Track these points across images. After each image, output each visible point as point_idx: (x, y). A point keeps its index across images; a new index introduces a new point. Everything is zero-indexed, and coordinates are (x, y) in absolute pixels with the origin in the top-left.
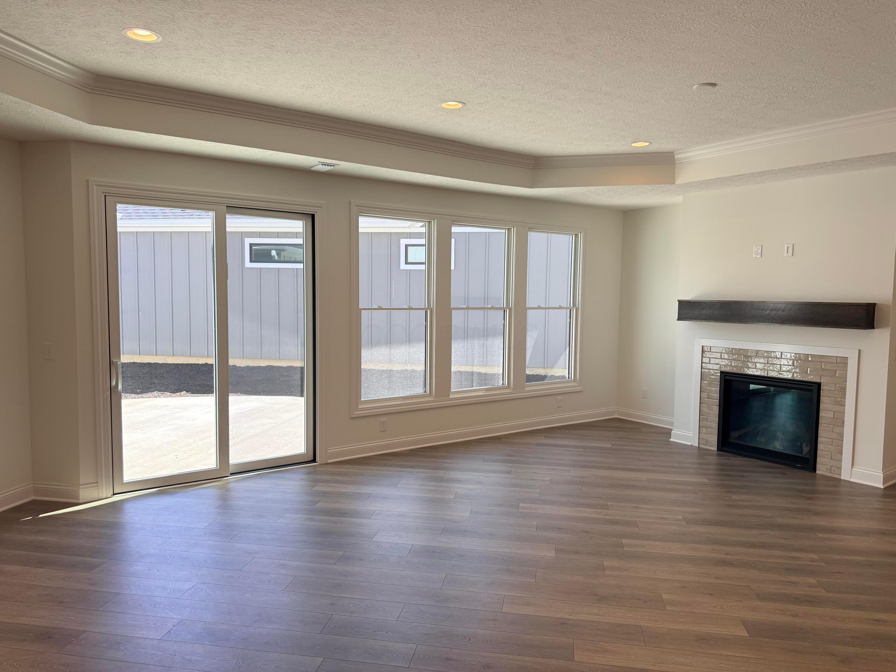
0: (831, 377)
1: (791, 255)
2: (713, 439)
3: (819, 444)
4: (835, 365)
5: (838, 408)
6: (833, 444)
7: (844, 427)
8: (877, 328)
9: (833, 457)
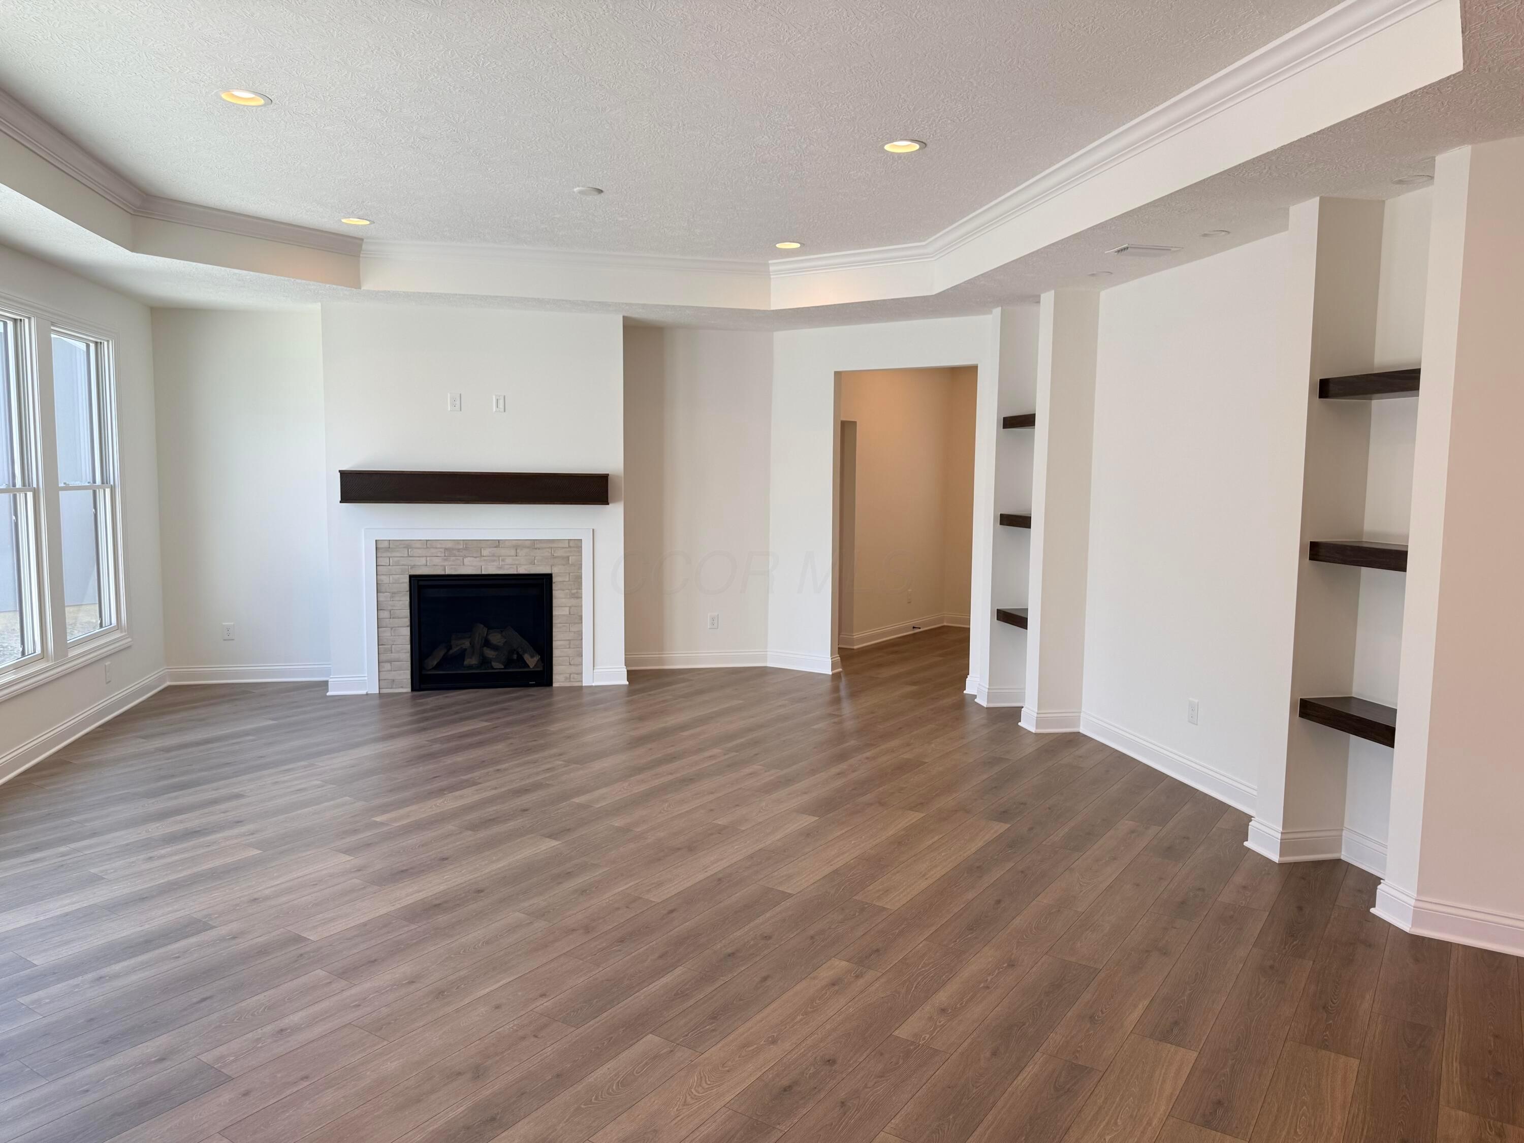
0: (564, 565)
1: (503, 410)
2: (404, 675)
3: (554, 650)
4: (568, 550)
5: (573, 602)
6: (572, 646)
7: (582, 623)
8: (612, 502)
9: (572, 661)
